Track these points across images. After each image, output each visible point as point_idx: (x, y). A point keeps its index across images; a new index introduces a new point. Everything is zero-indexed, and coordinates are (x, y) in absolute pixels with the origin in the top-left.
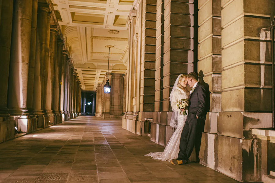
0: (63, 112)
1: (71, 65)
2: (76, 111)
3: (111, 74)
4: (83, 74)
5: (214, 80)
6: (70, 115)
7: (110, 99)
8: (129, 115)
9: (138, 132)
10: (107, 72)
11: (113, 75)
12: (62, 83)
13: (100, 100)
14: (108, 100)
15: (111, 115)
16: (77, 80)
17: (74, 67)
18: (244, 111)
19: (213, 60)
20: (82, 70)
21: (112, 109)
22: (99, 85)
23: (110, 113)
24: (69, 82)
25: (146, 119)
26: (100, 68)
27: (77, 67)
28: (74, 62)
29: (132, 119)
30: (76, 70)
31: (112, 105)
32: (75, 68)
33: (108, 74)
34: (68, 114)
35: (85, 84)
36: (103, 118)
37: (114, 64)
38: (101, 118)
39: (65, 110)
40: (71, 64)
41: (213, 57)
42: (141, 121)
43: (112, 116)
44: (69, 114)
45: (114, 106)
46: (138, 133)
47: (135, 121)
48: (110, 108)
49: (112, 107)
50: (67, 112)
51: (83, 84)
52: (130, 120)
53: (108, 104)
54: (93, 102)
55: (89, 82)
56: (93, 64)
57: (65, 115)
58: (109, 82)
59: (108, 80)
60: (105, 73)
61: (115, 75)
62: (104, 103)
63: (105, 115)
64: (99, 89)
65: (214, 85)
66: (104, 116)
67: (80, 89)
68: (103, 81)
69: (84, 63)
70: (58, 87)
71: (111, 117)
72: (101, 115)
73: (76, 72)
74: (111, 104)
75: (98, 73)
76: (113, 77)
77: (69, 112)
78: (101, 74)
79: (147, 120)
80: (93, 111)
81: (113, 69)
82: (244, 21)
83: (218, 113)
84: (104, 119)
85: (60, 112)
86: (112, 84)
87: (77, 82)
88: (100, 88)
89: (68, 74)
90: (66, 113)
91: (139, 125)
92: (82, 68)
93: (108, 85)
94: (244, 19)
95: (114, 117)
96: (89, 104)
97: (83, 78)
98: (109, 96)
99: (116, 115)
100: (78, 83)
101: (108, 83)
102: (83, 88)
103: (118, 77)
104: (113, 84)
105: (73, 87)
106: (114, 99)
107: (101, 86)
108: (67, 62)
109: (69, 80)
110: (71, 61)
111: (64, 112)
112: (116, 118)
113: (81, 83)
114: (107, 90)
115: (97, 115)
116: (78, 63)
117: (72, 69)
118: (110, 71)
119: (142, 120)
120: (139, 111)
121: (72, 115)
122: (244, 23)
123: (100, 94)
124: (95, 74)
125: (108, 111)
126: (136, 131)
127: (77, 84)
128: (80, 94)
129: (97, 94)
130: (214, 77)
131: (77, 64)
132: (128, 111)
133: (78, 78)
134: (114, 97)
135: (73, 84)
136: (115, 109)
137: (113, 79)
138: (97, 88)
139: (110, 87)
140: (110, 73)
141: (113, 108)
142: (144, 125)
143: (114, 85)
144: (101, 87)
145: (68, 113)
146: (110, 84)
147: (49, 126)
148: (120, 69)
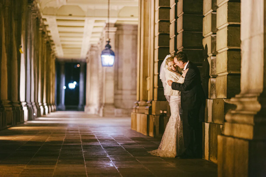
0: (25, 103)
1: (36, 12)
2: (47, 102)
3: (116, 25)
4: (59, 26)
5: (213, 63)
6: (36, 110)
7: (115, 76)
8: (141, 106)
9: (151, 132)
10: (107, 22)
11: (120, 28)
12: (22, 50)
13: (95, 78)
14: (111, 78)
15: (117, 107)
16: (46, 38)
17: (42, 14)
18: (226, 98)
19: (213, 41)
20: (57, 20)
21: (119, 97)
22: (92, 46)
23: (115, 105)
24: (33, 46)
25: (161, 112)
26: (93, 14)
27: (46, 15)
28: (40, 5)
29: (144, 113)
30: (45, 19)
31: (119, 87)
32: (43, 17)
33: (108, 25)
34: (33, 108)
35: (62, 45)
36: (101, 114)
37: (121, 7)
38: (97, 116)
39: (28, 101)
40: (37, 10)
41: (212, 37)
42: (154, 114)
43: (120, 111)
44: (35, 108)
45: (122, 90)
46: (151, 134)
47: (146, 115)
48: (115, 94)
49: (120, 92)
50: (31, 104)
51: (58, 46)
52: (141, 114)
53: (110, 87)
54: (81, 82)
55: (71, 41)
56: (77, 6)
57: (28, 109)
58: (112, 44)
59: (109, 42)
60: (104, 24)
61: (124, 28)
62: (102, 84)
63: (105, 109)
64: (92, 56)
65: (213, 68)
66: (103, 110)
67: (53, 55)
68: (101, 39)
69: (61, 5)
70: (16, 58)
71: (117, 113)
72: (98, 110)
73: (45, 23)
74: (117, 86)
75: (89, 25)
76: (120, 32)
77: (33, 104)
78: (94, 27)
79: (163, 113)
80: (81, 102)
81: (119, 17)
82: (228, 6)
83: (212, 100)
84: (104, 116)
85: (20, 103)
86: (117, 47)
87: (48, 42)
88: (94, 53)
89: (31, 31)
90: (30, 106)
91: (152, 121)
92: (57, 15)
93: (108, 51)
94: (228, 4)
95: (123, 113)
96: (72, 86)
97: (58, 35)
98: (111, 70)
99: (127, 109)
100: (49, 44)
101: (108, 46)
102: (60, 53)
103: (131, 32)
104: (120, 47)
105: (40, 53)
106: (122, 76)
107: (96, 49)
108: (28, 7)
109: (33, 42)
110: (37, 3)
111: (26, 105)
112: (126, 114)
113: (54, 45)
114: (109, 60)
115: (89, 110)
116: (48, 6)
117: (37, 18)
118: (113, 21)
119: (156, 113)
120: (153, 100)
121: (39, 110)
122: (228, 9)
123: (95, 66)
124: (83, 27)
125: (111, 101)
126: (148, 132)
127: (47, 46)
128: (53, 67)
129: (88, 65)
130: (213, 60)
131: (46, 8)
132: (139, 100)
133: (49, 34)
134: (122, 73)
135: (40, 49)
136: (124, 97)
137: (120, 36)
138: (88, 53)
139: (112, 54)
140: (112, 24)
141: (121, 94)
142: (158, 120)
143: (122, 48)
144: (96, 51)
145: (33, 106)
146: (113, 49)
147: (8, 128)
148: (132, 16)
